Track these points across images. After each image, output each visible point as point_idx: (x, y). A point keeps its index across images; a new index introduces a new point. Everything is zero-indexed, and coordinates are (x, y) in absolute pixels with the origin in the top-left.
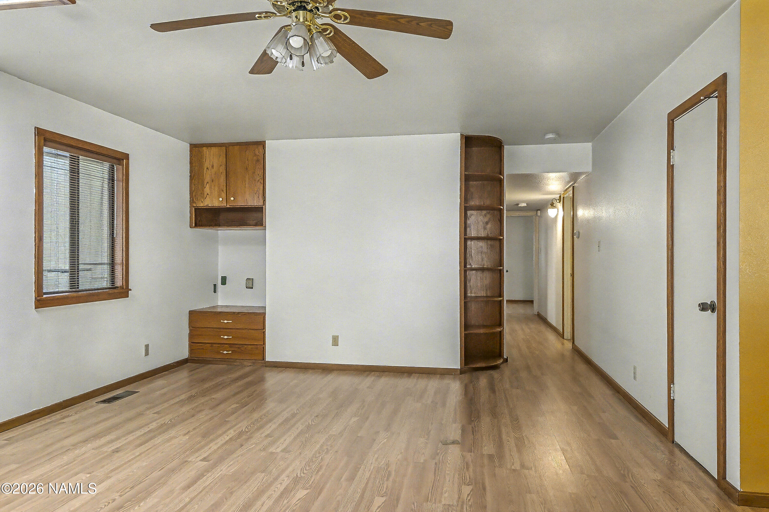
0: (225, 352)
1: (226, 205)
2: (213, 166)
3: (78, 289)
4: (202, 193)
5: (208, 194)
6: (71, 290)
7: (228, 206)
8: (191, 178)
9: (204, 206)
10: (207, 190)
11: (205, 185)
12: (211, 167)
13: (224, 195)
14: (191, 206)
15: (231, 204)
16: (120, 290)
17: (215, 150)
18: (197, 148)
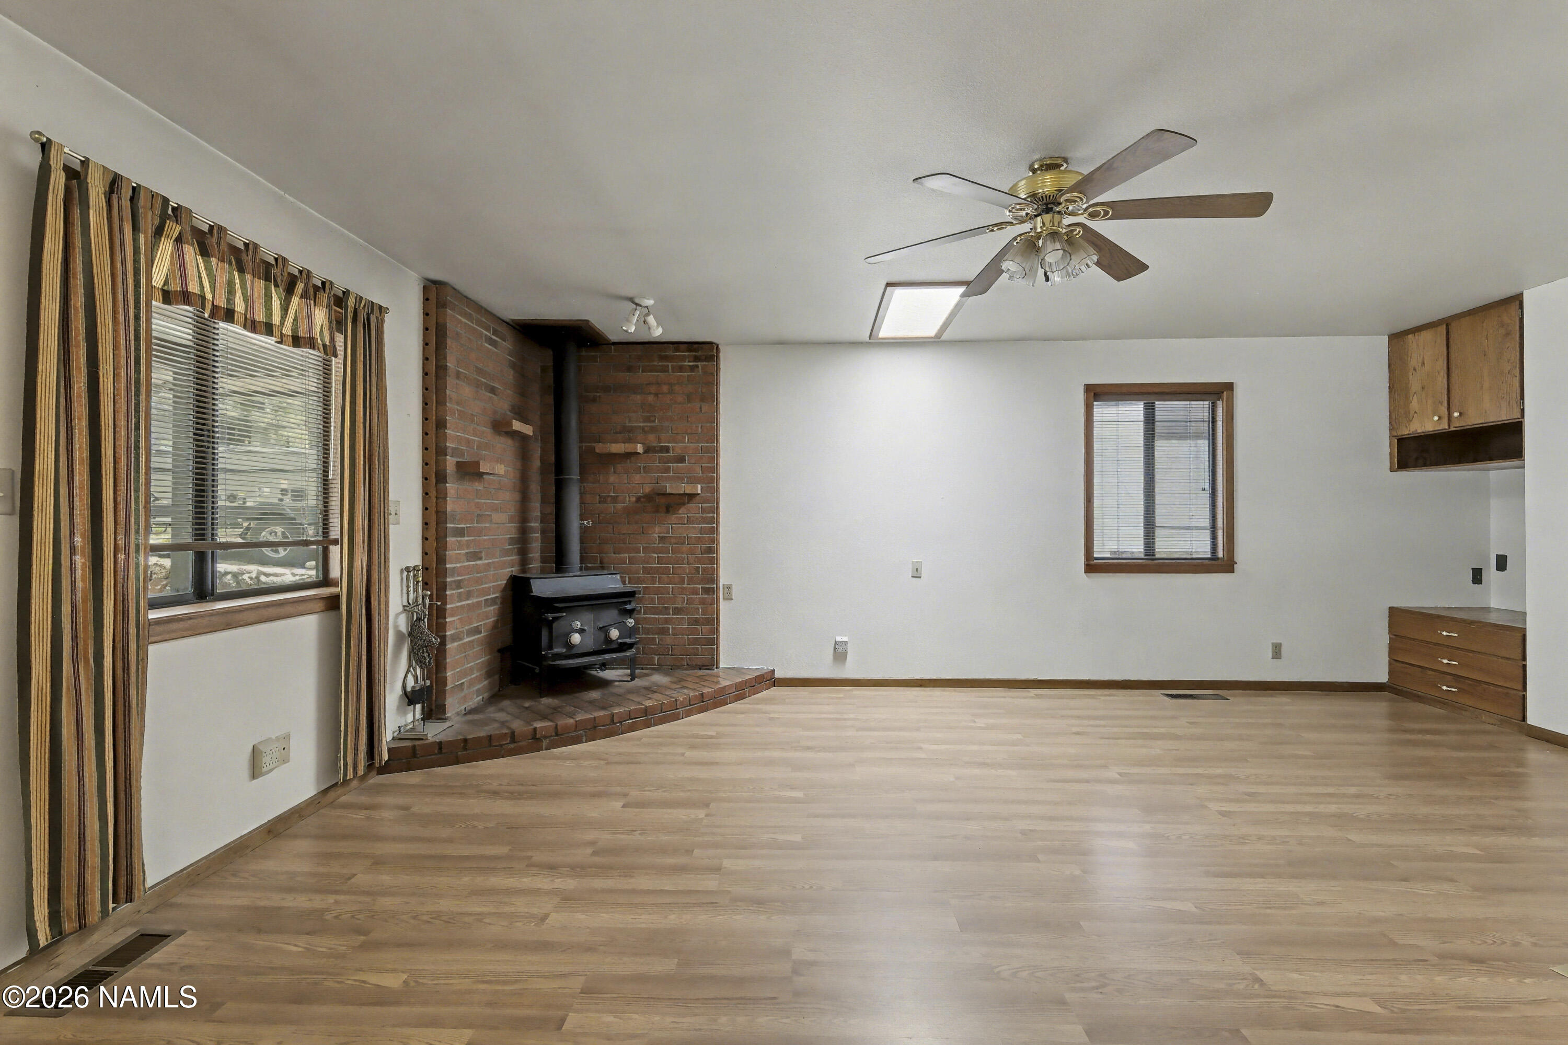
0: (1445, 688)
1: (1447, 428)
2: (1423, 364)
3: (1154, 557)
4: (1407, 413)
5: (1415, 412)
6: (1146, 557)
7: (1452, 429)
8: (1391, 389)
9: (1410, 434)
10: (1415, 404)
11: (1411, 398)
12: (1420, 365)
13: (1444, 410)
14: (1392, 436)
15: (1457, 425)
16: (1219, 562)
17: (1426, 335)
18: (1397, 338)
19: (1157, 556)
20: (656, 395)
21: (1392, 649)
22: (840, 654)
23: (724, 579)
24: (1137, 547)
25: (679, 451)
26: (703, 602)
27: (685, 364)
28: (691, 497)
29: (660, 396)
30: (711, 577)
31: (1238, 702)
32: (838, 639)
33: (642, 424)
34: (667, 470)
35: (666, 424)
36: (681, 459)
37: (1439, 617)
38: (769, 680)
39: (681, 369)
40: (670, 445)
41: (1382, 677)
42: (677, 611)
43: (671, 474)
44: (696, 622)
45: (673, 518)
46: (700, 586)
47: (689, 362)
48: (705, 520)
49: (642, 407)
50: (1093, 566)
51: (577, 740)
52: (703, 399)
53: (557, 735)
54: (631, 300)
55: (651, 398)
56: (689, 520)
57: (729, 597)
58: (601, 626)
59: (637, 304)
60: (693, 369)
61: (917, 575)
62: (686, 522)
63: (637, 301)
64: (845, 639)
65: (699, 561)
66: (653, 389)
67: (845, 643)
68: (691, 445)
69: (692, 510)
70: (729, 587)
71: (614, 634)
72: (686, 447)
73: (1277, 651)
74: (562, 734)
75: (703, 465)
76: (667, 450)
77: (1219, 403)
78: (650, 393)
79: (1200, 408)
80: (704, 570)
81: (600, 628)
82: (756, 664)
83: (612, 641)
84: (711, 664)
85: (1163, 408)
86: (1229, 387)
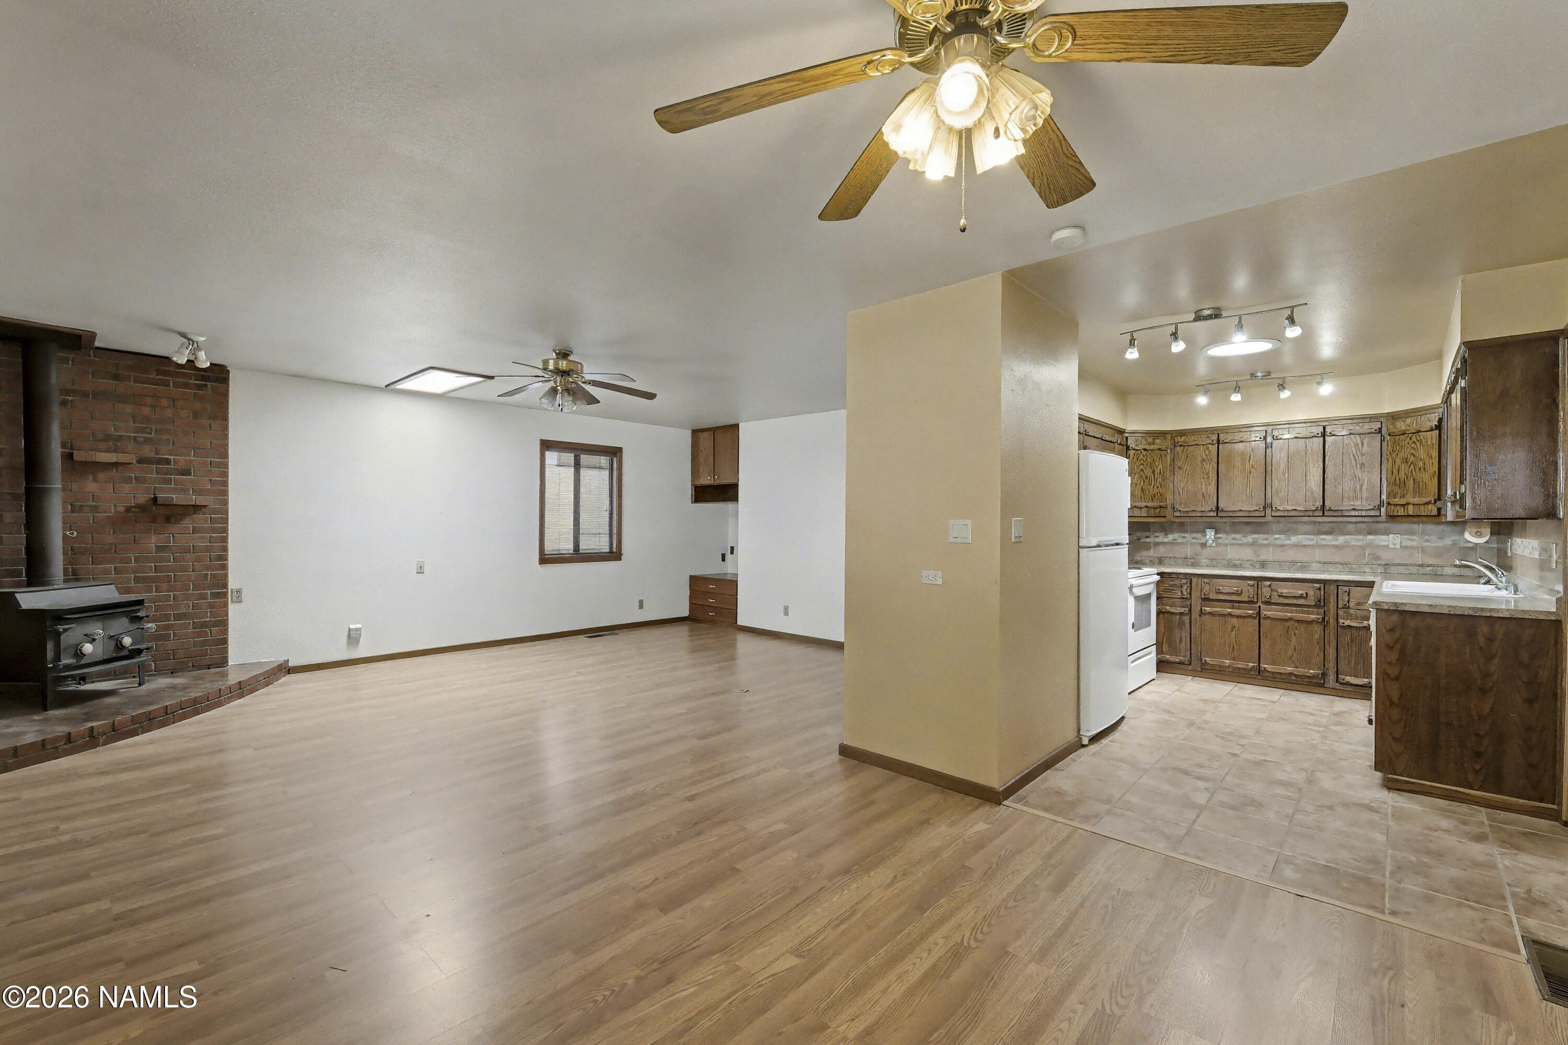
0: (710, 614)
1: (713, 484)
2: (705, 448)
3: (579, 552)
4: (699, 473)
5: (703, 473)
6: (575, 553)
7: (715, 484)
8: (692, 459)
9: (699, 484)
10: (702, 469)
11: (701, 466)
13: (712, 474)
14: (692, 484)
15: (718, 482)
16: (614, 555)
17: (706, 434)
18: (696, 433)
19: (581, 552)
20: (153, 407)
21: (691, 598)
22: (353, 638)
23: (233, 584)
24: (568, 547)
25: (182, 465)
26: (211, 606)
27: (192, 381)
28: (197, 508)
29: (157, 408)
30: (221, 582)
31: (623, 636)
32: (352, 627)
33: (133, 435)
34: (168, 481)
35: (165, 437)
36: (187, 472)
37: (709, 578)
38: (285, 669)
39: (186, 386)
40: (171, 457)
41: (686, 613)
42: (178, 617)
43: (173, 486)
44: (205, 625)
45: (175, 528)
46: (209, 592)
47: (196, 380)
48: (214, 530)
49: (133, 417)
50: (545, 559)
51: (134, 733)
52: (213, 417)
53: (114, 730)
54: (183, 335)
55: (146, 410)
56: (195, 530)
57: (238, 600)
58: (112, 634)
59: (189, 339)
60: (199, 387)
61: (420, 571)
62: (191, 532)
63: (190, 336)
64: (359, 626)
65: (208, 568)
66: (149, 401)
67: (359, 629)
68: (196, 459)
69: (199, 519)
70: (239, 591)
71: (127, 641)
72: (190, 461)
73: (641, 605)
74: (119, 730)
75: (213, 479)
76: (168, 462)
77: (615, 459)
78: (145, 405)
79: (604, 460)
80: (213, 576)
81: (112, 637)
82: (272, 657)
83: (123, 647)
84: (223, 662)
85: (585, 459)
86: (620, 450)
